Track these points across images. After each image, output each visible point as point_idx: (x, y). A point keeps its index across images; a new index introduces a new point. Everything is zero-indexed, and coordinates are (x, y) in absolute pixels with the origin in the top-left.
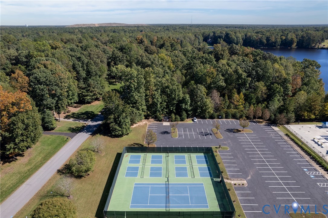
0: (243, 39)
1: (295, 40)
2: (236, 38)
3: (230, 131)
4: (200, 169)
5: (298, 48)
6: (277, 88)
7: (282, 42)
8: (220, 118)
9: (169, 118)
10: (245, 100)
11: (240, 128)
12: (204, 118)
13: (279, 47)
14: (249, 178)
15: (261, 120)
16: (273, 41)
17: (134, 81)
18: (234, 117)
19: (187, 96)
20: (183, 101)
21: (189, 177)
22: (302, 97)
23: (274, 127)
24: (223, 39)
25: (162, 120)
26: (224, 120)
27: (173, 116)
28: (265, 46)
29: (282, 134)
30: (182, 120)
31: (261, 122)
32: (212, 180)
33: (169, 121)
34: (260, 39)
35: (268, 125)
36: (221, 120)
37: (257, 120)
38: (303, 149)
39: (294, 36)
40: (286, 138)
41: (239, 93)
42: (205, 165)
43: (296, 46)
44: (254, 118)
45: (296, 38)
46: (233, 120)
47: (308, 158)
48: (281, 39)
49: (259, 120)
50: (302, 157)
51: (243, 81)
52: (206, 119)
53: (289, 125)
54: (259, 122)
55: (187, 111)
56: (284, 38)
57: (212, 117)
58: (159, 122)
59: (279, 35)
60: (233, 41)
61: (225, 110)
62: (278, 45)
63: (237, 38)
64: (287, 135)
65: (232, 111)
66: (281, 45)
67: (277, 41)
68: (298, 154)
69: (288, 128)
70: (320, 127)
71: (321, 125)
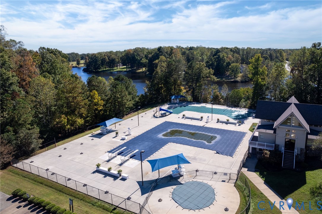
69: (27, 168)
70: (100, 135)
71: (99, 132)
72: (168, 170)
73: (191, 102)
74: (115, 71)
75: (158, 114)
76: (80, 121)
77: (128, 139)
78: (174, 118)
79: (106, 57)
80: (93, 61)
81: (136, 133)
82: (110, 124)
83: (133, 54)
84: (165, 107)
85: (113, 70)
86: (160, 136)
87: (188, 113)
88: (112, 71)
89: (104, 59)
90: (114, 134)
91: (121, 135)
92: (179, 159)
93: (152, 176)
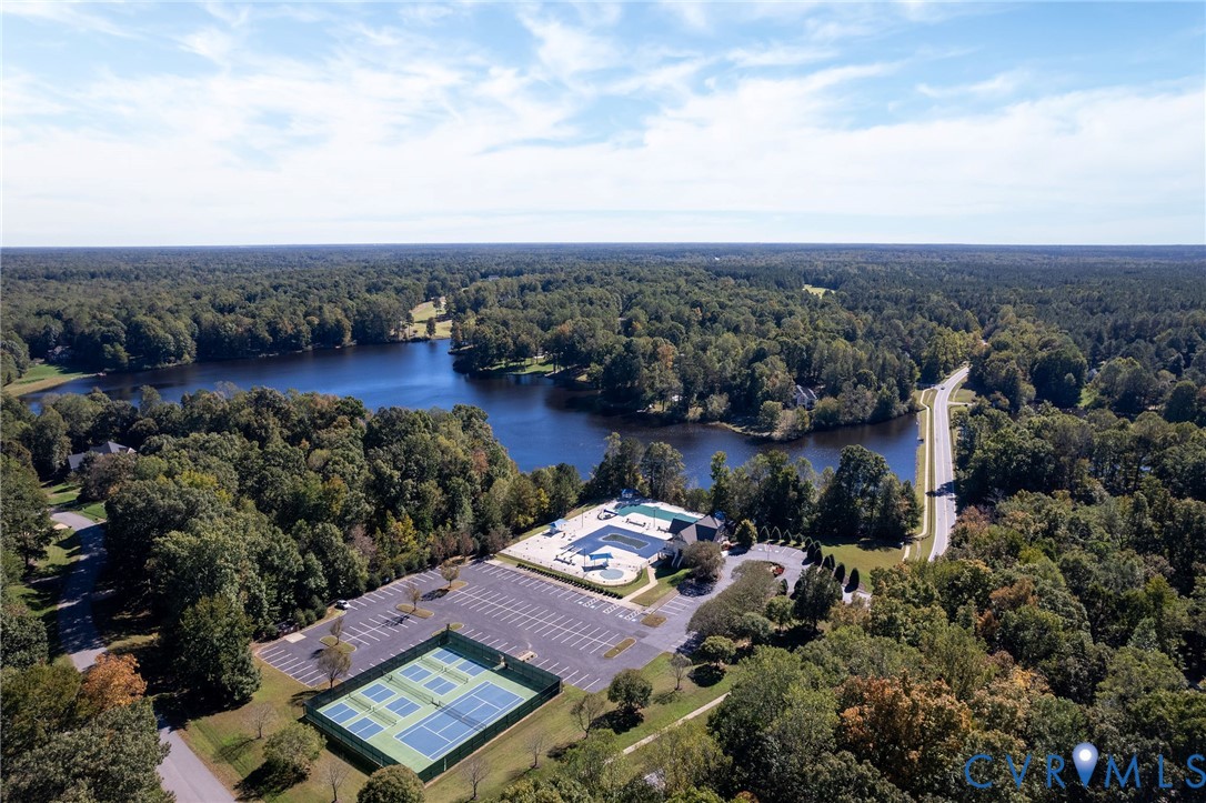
0: (192, 335)
1: (347, 324)
2: (170, 337)
3: (431, 596)
4: (460, 668)
5: (358, 344)
6: (460, 485)
7: (313, 331)
8: (388, 583)
9: (291, 624)
10: (416, 526)
11: (444, 584)
12: (356, 594)
13: (310, 347)
14: (530, 646)
15: (459, 558)
16: (290, 332)
17: (227, 561)
18: (410, 569)
19: (312, 556)
20: (308, 571)
21: (459, 685)
22: (502, 488)
23: (489, 562)
24: (121, 345)
25: (278, 633)
26: (397, 582)
27: (301, 614)
28: (270, 350)
29: (511, 567)
30: (320, 616)
31: (462, 561)
32: (493, 671)
33: (295, 631)
34: (250, 330)
35: (478, 562)
36: (391, 584)
37: (451, 560)
38: (557, 578)
39: (339, 314)
40: (522, 571)
41: (397, 514)
42: (462, 661)
43: (353, 337)
44: (446, 557)
45: (346, 316)
46: (413, 576)
47: (571, 587)
48: (309, 323)
49: (454, 558)
50: (564, 589)
51: (398, 488)
52: (361, 594)
53: (508, 548)
54: (459, 562)
55: (319, 591)
56: (316, 321)
57: (371, 587)
58: (275, 642)
59: (298, 312)
60: (164, 347)
61: (389, 561)
62: (307, 344)
63: (174, 337)
64: (519, 566)
65: (402, 558)
66: (314, 340)
67: (300, 332)
68: (556, 587)
69: (510, 554)
70: (550, 534)
71: (548, 531)
72: (600, 562)
73: (646, 499)
74: (528, 371)
75: (603, 515)
76: (531, 520)
77: (574, 539)
78: (618, 522)
79: (510, 340)
80: (480, 347)
81: (580, 535)
82: (559, 524)
83: (571, 337)
84: (611, 506)
85: (523, 368)
86: (600, 539)
87: (634, 516)
88: (520, 372)
89: (505, 344)
90: (561, 534)
91: (568, 536)
92: (608, 556)
93: (591, 563)
